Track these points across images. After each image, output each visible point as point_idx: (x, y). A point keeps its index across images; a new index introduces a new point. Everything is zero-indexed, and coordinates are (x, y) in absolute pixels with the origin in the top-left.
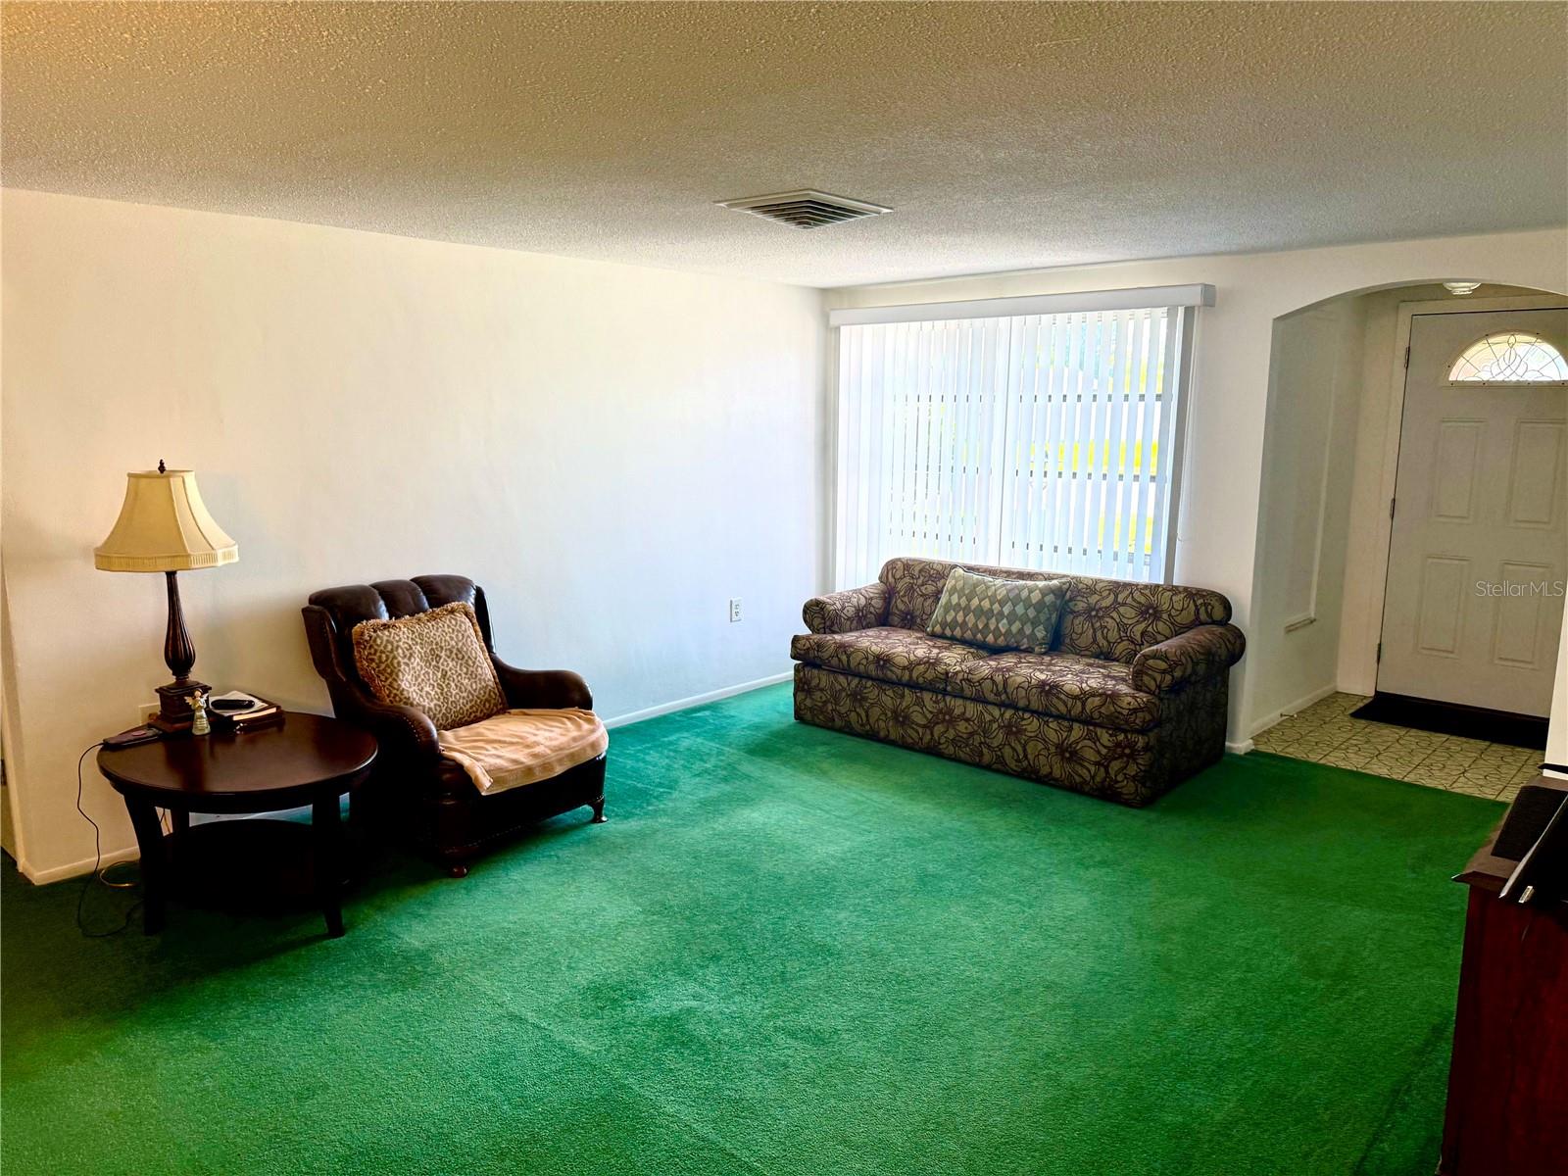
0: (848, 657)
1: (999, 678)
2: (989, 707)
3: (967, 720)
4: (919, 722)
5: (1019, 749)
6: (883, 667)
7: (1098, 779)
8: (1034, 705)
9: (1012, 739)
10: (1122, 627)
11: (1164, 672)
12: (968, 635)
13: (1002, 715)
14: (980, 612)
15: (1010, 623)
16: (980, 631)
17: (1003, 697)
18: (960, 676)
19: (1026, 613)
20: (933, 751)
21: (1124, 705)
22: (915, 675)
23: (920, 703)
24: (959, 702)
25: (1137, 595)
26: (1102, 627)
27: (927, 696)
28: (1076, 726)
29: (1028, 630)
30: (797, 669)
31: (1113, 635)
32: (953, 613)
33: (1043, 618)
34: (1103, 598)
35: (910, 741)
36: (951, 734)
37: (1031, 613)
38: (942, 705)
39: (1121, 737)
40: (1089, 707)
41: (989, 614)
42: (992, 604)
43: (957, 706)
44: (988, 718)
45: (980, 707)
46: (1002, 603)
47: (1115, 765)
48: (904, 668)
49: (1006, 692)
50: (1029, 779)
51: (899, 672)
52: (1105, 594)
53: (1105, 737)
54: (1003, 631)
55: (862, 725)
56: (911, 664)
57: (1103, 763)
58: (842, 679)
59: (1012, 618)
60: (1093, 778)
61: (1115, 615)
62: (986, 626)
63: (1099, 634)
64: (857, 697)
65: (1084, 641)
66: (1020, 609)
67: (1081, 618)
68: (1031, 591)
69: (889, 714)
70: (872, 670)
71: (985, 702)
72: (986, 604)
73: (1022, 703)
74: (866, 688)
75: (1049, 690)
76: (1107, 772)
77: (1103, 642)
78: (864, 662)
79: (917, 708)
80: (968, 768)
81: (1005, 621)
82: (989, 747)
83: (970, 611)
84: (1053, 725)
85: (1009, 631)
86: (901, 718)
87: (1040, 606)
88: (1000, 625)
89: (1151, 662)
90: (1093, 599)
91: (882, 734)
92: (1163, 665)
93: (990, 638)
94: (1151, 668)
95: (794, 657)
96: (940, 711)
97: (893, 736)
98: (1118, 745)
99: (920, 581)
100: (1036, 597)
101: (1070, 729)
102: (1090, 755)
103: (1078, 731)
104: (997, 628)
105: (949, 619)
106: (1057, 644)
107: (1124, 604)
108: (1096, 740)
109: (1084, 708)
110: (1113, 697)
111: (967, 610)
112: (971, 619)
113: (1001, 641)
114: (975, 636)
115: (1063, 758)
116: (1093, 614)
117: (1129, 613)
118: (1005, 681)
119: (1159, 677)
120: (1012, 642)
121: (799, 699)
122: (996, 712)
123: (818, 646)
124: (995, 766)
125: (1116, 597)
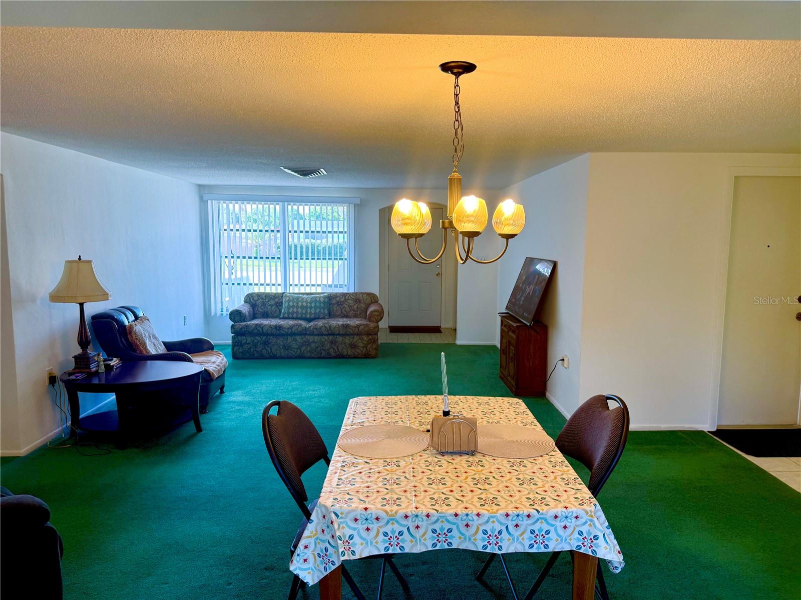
0: (262, 328)
1: (327, 326)
2: (324, 336)
3: (315, 342)
4: (295, 347)
5: (336, 348)
6: (279, 330)
7: (364, 352)
8: (341, 332)
9: (333, 345)
10: (350, 307)
11: (378, 315)
12: (299, 316)
13: (329, 338)
14: (302, 307)
15: (316, 310)
16: (304, 314)
17: (330, 332)
18: (312, 327)
19: (320, 306)
20: (301, 357)
21: (371, 327)
22: (293, 330)
23: (295, 340)
24: (312, 337)
25: (351, 296)
26: (344, 308)
27: (298, 338)
28: (355, 336)
29: (322, 311)
30: (233, 338)
31: (348, 310)
32: (292, 309)
33: (326, 306)
34: (341, 298)
35: (291, 355)
36: (309, 349)
37: (322, 305)
38: (304, 339)
39: (370, 337)
40: (360, 329)
41: (307, 307)
42: (307, 304)
43: (311, 338)
44: (323, 340)
45: (320, 337)
46: (311, 303)
47: (369, 346)
48: (288, 328)
49: (330, 329)
50: (340, 358)
51: (287, 330)
52: (341, 297)
53: (365, 338)
54: (313, 312)
55: (269, 353)
56: (291, 326)
57: (365, 347)
58: (258, 338)
59: (316, 308)
60: (362, 352)
61: (346, 303)
62: (306, 311)
63: (343, 310)
64: (266, 343)
65: (339, 313)
66: (318, 304)
67: (336, 306)
68: (320, 298)
69: (281, 347)
70: (274, 331)
71: (322, 335)
72: (304, 304)
73: (337, 333)
74: (270, 339)
75: (346, 326)
76: (366, 349)
77: (344, 312)
78: (270, 329)
79: (294, 342)
80: (317, 360)
81: (313, 309)
82: (324, 350)
83: (299, 307)
84: (348, 338)
85: (315, 312)
86: (287, 347)
87: (324, 302)
88: (312, 311)
89: (374, 313)
90: (338, 299)
91: (278, 355)
92: (377, 314)
93: (308, 316)
94: (374, 315)
95: (232, 333)
96: (304, 342)
97: (283, 355)
98: (370, 339)
99: (267, 300)
100: (322, 300)
101: (354, 338)
102: (361, 345)
103: (356, 338)
104: (311, 312)
105: (291, 311)
106: (331, 315)
107: (348, 299)
108: (362, 339)
109: (358, 330)
110: (367, 325)
111: (297, 307)
112: (300, 310)
113: (313, 316)
114: (302, 316)
115: (351, 347)
116: (339, 304)
117: (351, 302)
118: (330, 326)
119: (376, 317)
120: (317, 316)
121: (235, 350)
122: (326, 338)
123: (246, 327)
124: (326, 357)
125: (345, 297)
